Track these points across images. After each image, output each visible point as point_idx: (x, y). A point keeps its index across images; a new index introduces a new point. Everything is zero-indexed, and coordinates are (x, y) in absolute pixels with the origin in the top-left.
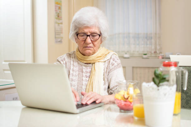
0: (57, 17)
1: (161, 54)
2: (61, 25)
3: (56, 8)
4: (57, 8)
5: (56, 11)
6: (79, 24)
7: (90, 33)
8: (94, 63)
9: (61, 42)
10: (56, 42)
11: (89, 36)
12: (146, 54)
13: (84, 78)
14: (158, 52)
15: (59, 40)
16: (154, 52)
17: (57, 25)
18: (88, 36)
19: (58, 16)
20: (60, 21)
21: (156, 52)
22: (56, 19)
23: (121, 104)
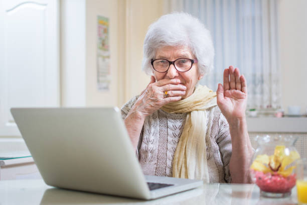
0: (101, 46)
1: (280, 110)
2: (107, 60)
3: (99, 31)
4: (102, 31)
5: (99, 35)
6: (155, 42)
7: (175, 58)
8: (190, 113)
9: (106, 88)
10: (100, 89)
11: (173, 63)
12: (253, 110)
13: (170, 139)
14: (274, 106)
15: (104, 85)
16: (268, 107)
17: (100, 59)
18: (171, 63)
19: (103, 44)
20: (106, 54)
21: (271, 106)
22: (100, 48)
23: (264, 181)
